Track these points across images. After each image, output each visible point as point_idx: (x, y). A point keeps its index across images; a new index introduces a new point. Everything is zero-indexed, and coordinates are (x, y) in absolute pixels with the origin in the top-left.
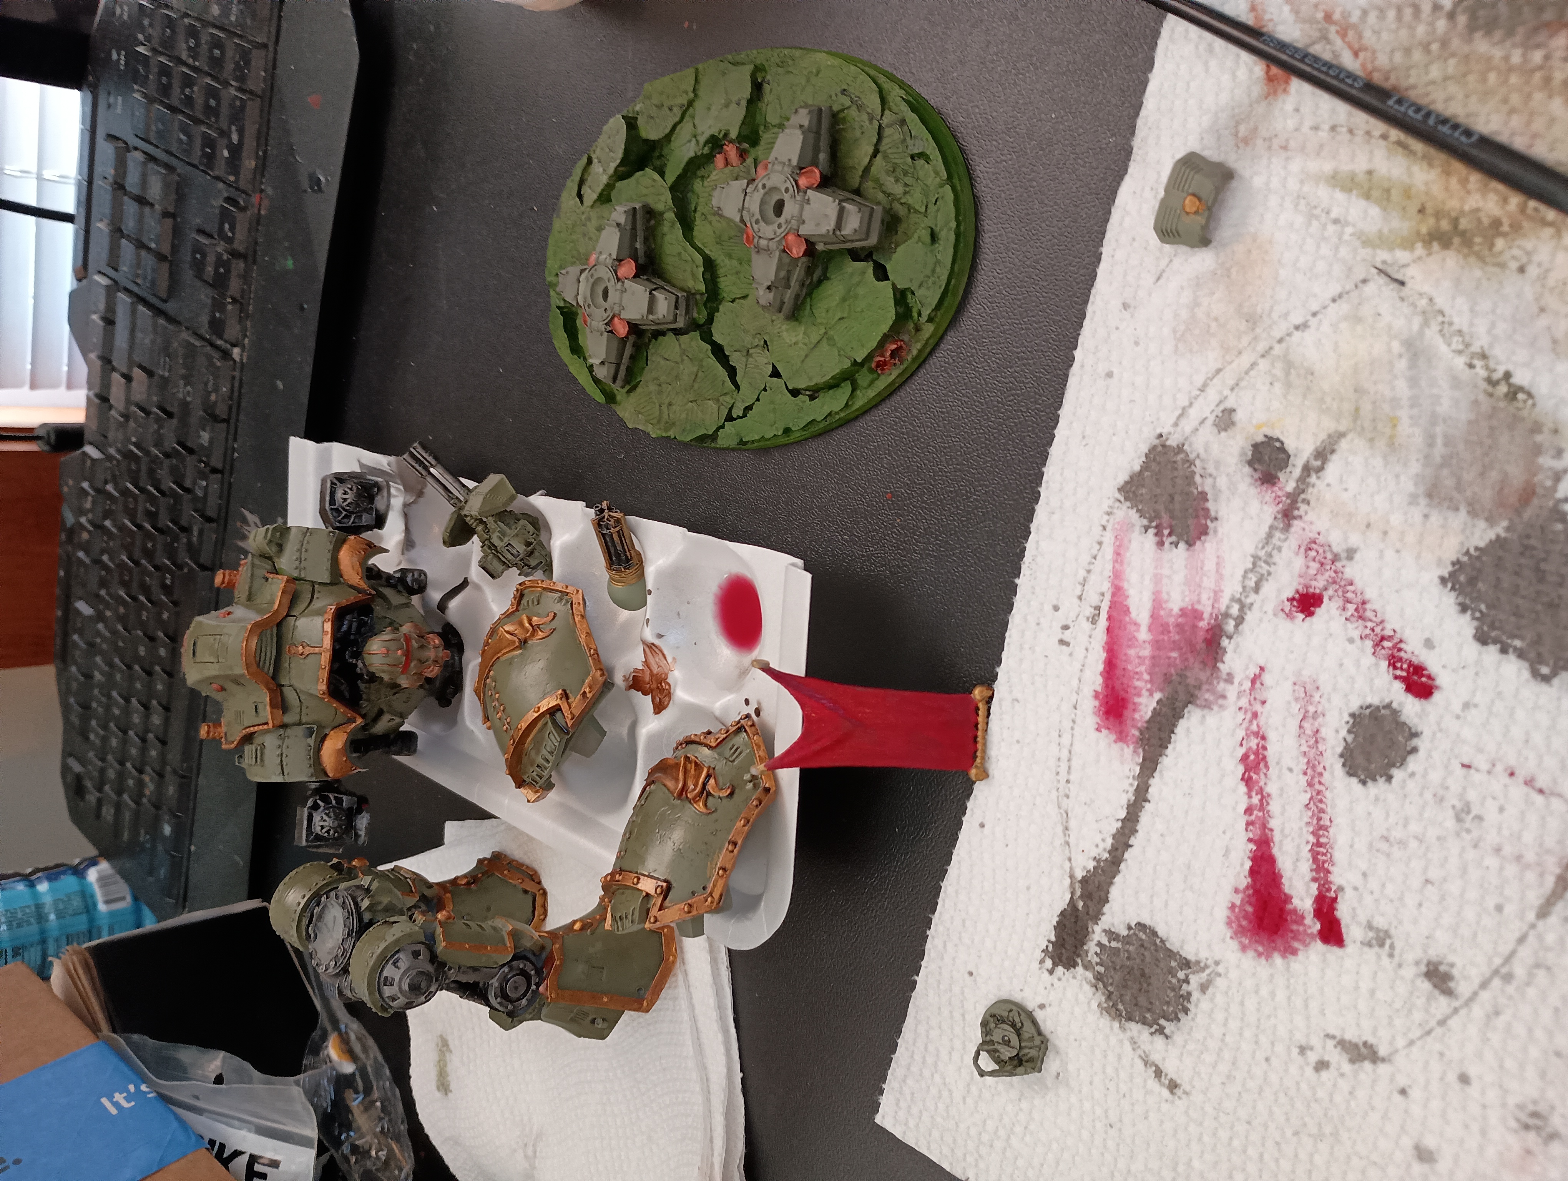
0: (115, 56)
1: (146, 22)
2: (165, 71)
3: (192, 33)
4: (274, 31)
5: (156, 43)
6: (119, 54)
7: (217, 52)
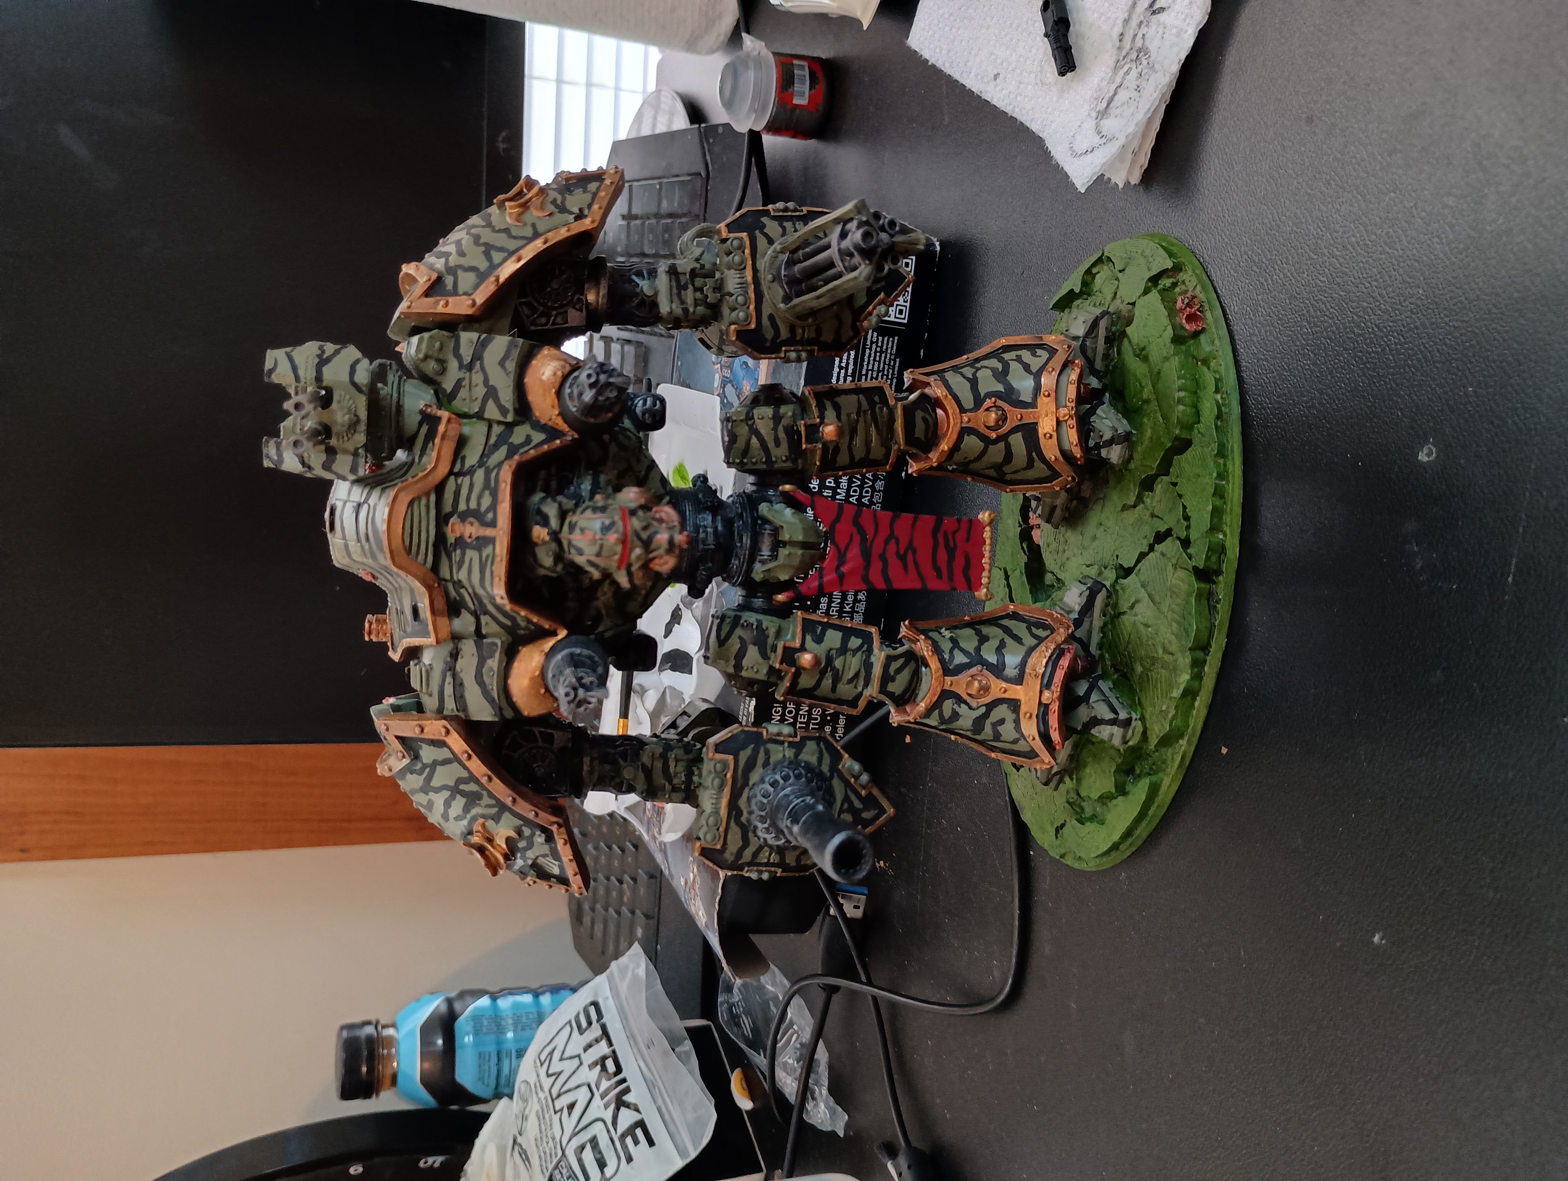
4: (703, 203)
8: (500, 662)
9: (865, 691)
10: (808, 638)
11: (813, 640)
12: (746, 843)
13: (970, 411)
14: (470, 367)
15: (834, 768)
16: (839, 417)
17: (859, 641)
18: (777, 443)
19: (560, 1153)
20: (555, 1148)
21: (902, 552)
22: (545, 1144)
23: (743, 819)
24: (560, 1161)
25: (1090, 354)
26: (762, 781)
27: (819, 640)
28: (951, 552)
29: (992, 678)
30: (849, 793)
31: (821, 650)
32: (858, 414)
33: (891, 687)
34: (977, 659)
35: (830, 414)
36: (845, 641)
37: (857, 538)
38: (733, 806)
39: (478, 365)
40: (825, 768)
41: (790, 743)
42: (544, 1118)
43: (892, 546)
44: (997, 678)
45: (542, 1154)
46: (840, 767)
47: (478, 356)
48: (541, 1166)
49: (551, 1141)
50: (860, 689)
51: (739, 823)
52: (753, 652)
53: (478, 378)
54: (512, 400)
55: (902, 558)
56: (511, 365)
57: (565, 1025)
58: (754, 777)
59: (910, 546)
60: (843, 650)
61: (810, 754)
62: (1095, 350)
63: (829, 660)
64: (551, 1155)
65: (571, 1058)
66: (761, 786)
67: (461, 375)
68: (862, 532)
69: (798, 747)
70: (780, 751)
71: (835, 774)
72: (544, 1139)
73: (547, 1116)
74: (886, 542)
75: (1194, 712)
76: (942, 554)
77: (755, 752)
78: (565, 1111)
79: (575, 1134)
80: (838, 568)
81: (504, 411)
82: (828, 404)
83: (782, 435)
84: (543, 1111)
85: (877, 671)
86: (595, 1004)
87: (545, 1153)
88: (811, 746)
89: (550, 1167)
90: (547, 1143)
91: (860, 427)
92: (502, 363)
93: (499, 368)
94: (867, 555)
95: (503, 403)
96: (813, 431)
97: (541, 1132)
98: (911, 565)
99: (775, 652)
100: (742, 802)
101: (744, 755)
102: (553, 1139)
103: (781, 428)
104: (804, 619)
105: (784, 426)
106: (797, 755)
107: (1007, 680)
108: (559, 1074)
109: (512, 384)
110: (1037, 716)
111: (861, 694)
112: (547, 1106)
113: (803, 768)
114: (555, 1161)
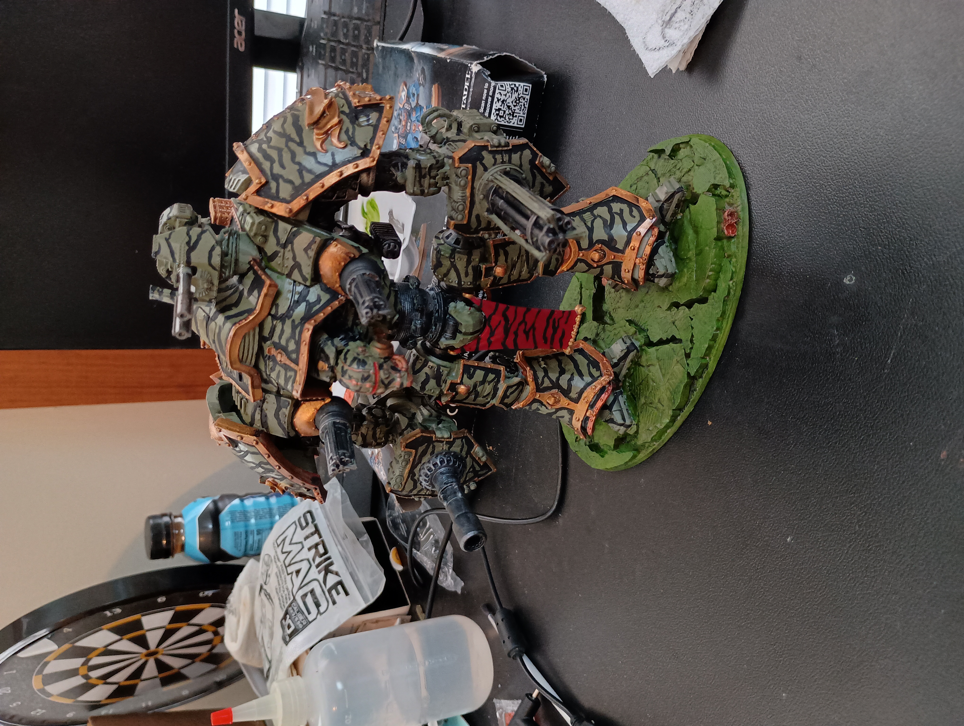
0: (311, 49)
1: (325, 26)
2: (333, 49)
3: (346, 25)
4: (383, 14)
5: (329, 36)
6: (313, 47)
7: (356, 32)
8: (290, 410)
9: (491, 401)
10: (465, 376)
11: (468, 377)
12: (415, 487)
13: (585, 249)
14: (284, 246)
15: (468, 452)
16: (506, 261)
17: (494, 376)
18: (467, 275)
19: (292, 598)
20: (289, 595)
21: (527, 330)
22: (282, 592)
23: (416, 478)
24: (291, 603)
25: (664, 213)
26: (429, 462)
27: (471, 377)
28: (555, 329)
29: (562, 397)
30: (474, 463)
31: (471, 383)
32: (518, 258)
33: (506, 401)
34: (556, 385)
35: (502, 258)
36: (485, 376)
37: (503, 323)
38: (412, 473)
39: (289, 247)
40: (464, 453)
41: (446, 442)
42: (281, 577)
43: (523, 327)
44: (565, 397)
45: (281, 598)
46: (472, 452)
47: (289, 241)
48: (280, 604)
49: (286, 590)
50: (489, 399)
51: (413, 479)
52: (432, 383)
53: (289, 255)
54: (310, 274)
55: (526, 333)
56: (312, 253)
57: (292, 524)
58: (425, 460)
59: (533, 327)
60: (483, 382)
61: (456, 448)
62: (668, 210)
63: (475, 386)
64: (286, 598)
65: (296, 543)
66: (428, 465)
67: (278, 249)
68: (506, 319)
69: (451, 444)
70: (441, 447)
71: (469, 456)
72: (282, 589)
73: (283, 576)
74: (520, 324)
75: (666, 434)
76: (550, 331)
77: (428, 447)
78: (294, 574)
79: (300, 588)
80: (489, 338)
81: (305, 279)
82: (501, 252)
83: (470, 271)
84: (280, 573)
85: (500, 393)
86: (310, 512)
87: (282, 597)
88: (458, 442)
89: (286, 606)
90: (284, 591)
91: (518, 265)
92: (306, 250)
93: (303, 252)
94: (507, 332)
95: (304, 274)
96: (489, 271)
97: (279, 585)
98: (531, 337)
99: (446, 383)
100: (416, 471)
101: (421, 449)
102: (287, 589)
103: (470, 268)
104: (464, 365)
105: (472, 266)
106: (449, 448)
107: (571, 399)
108: (289, 552)
109: (311, 264)
110: (582, 421)
111: (489, 402)
112: (283, 570)
113: (453, 456)
114: (289, 602)
